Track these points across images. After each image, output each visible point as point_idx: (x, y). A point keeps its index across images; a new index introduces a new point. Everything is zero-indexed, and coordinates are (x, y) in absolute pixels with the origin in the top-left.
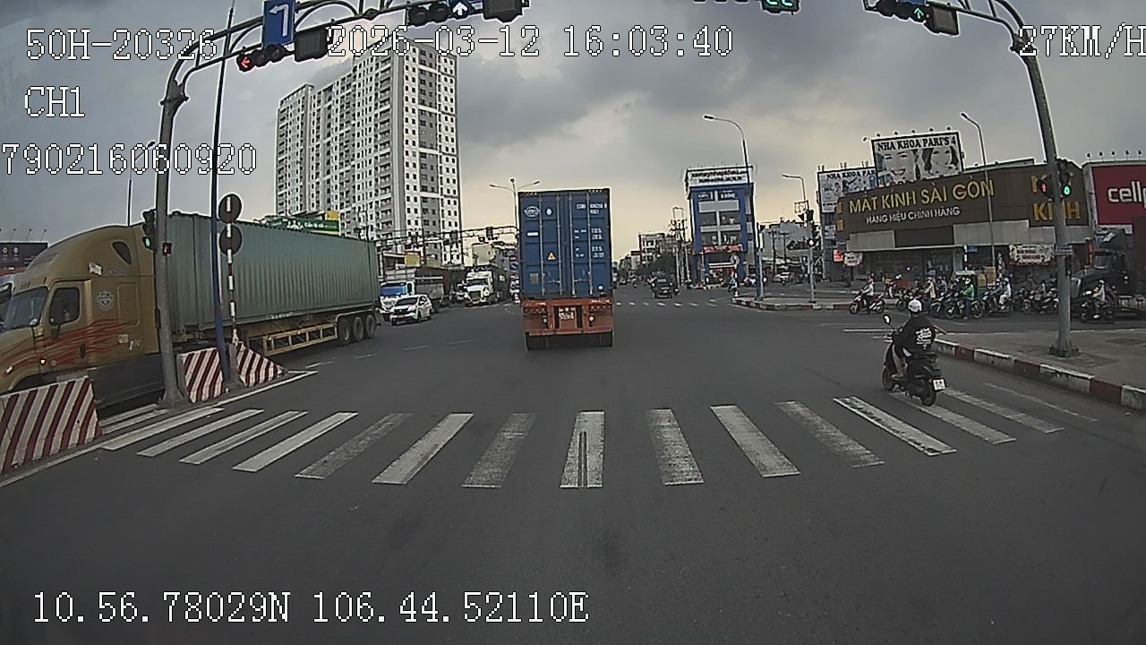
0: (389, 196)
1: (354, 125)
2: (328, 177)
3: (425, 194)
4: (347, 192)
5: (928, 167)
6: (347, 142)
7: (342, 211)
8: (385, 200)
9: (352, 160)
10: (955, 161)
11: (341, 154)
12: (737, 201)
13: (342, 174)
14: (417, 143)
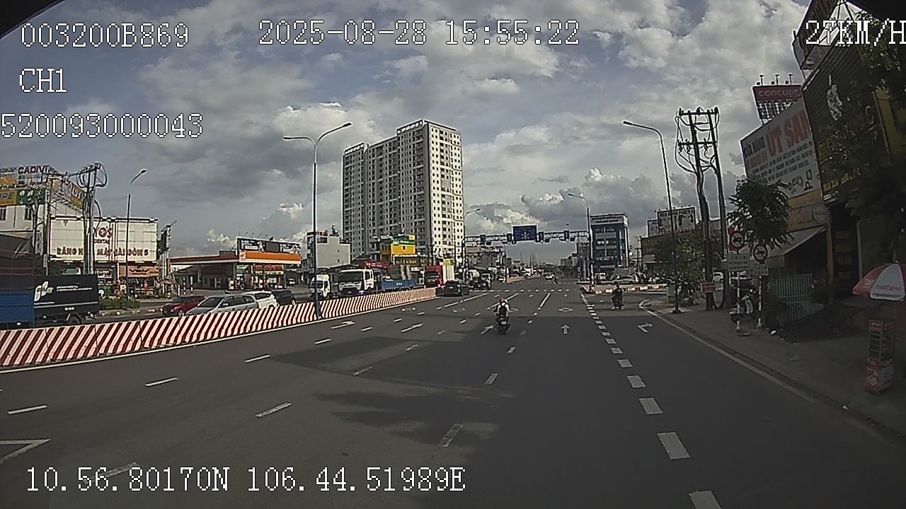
0: (424, 219)
1: (399, 174)
2: (381, 203)
3: (444, 219)
4: (395, 214)
5: (680, 224)
6: (394, 183)
7: (391, 225)
8: (421, 222)
9: (399, 195)
10: (692, 221)
11: (390, 191)
12: (615, 233)
13: (391, 203)
14: (440, 189)
